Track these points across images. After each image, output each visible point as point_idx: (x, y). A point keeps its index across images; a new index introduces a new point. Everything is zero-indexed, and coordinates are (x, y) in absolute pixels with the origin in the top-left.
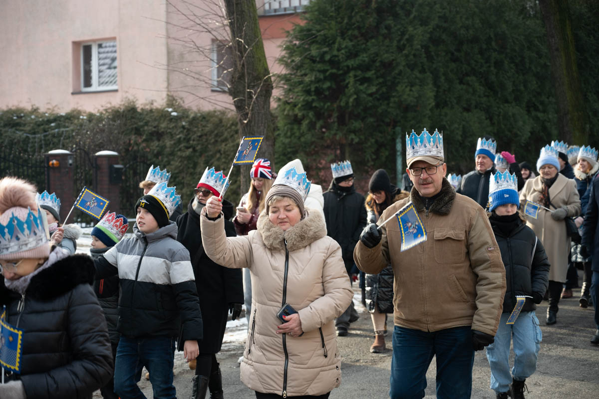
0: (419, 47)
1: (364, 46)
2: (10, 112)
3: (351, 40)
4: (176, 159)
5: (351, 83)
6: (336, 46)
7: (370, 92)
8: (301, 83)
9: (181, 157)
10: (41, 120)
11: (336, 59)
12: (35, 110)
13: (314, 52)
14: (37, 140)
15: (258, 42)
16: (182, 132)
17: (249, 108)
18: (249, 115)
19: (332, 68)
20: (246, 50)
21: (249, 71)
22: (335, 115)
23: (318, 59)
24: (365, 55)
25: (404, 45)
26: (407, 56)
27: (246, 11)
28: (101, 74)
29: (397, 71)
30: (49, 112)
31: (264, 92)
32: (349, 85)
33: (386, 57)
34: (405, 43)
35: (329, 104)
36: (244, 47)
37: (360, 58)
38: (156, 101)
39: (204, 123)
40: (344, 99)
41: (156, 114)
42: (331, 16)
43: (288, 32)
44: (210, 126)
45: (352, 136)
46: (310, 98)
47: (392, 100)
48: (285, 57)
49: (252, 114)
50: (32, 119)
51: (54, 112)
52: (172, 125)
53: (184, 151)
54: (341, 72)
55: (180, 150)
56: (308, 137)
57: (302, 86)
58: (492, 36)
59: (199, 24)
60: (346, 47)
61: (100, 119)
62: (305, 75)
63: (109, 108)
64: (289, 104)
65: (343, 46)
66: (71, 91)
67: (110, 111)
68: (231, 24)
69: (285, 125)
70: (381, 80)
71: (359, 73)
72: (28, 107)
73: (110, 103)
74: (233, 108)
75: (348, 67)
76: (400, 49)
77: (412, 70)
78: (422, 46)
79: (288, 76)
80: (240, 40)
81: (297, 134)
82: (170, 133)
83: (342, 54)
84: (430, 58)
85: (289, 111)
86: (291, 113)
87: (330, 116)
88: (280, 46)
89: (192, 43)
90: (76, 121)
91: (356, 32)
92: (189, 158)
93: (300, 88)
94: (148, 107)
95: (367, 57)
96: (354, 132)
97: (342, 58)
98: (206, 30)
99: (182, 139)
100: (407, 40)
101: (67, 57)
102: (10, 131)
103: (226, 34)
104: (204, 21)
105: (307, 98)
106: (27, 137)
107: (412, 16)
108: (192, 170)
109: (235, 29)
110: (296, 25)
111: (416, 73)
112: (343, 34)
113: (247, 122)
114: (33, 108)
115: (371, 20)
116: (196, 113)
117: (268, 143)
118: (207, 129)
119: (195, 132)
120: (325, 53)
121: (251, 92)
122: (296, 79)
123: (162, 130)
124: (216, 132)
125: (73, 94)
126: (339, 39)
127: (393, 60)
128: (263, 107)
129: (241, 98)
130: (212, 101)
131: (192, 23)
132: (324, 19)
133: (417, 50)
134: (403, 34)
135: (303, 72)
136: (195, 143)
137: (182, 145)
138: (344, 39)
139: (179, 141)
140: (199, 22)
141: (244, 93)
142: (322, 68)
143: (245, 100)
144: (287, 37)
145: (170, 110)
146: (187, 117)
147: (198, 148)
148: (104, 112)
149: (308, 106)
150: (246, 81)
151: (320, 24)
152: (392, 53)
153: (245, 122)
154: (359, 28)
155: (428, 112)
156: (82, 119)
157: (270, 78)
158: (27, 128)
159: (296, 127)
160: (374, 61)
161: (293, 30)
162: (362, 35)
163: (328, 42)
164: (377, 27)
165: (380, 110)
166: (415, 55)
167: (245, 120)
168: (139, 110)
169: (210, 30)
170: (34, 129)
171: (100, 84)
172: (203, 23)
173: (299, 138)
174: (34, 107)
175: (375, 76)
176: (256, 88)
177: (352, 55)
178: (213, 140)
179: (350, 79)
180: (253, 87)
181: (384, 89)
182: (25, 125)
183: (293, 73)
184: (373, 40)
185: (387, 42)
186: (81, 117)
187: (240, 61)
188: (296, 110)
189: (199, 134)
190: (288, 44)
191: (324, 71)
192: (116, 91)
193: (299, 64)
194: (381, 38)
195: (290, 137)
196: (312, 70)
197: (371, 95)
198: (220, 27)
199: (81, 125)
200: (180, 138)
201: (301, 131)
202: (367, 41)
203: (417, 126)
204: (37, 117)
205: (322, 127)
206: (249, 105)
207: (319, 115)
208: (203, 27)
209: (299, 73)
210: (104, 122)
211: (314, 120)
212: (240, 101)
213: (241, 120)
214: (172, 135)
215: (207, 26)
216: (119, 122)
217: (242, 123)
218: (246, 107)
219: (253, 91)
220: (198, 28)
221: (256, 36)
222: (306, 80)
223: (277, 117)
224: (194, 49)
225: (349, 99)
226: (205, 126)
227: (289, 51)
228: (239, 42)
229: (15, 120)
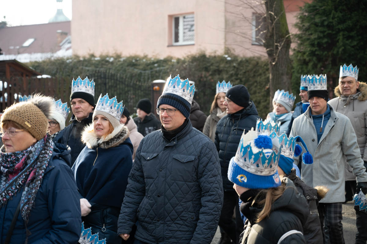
1: (349, 16)
2: (131, 58)
3: (341, 12)
5: (341, 39)
6: (332, 16)
7: (352, 45)
8: (308, 39)
10: (149, 62)
11: (331, 24)
12: (146, 57)
13: (317, 20)
14: (146, 74)
15: (283, 13)
17: (276, 55)
18: (276, 59)
19: (329, 30)
20: (275, 19)
21: (277, 32)
22: (330, 59)
23: (320, 24)
24: (350, 22)
28: (185, 35)
30: (154, 57)
31: (286, 45)
32: (340, 41)
33: (364, 23)
35: (326, 52)
36: (274, 17)
37: (347, 23)
38: (218, 51)
40: (336, 49)
41: (217, 59)
43: (301, 8)
44: (251, 66)
46: (314, 49)
48: (298, 23)
49: (278, 59)
50: (144, 62)
51: (157, 58)
52: (227, 66)
53: (235, 82)
54: (334, 32)
57: (309, 41)
59: (246, 4)
60: (338, 17)
61: (184, 62)
62: (311, 34)
63: (190, 55)
64: (300, 52)
65: (336, 16)
66: (167, 44)
67: (190, 57)
68: (266, 3)
69: (298, 66)
70: (360, 37)
71: (346, 33)
72: (141, 54)
73: (190, 52)
74: (266, 55)
75: (339, 29)
79: (300, 35)
80: (272, 13)
81: (305, 71)
82: (226, 70)
83: (335, 21)
85: (300, 57)
86: (302, 58)
87: (326, 60)
88: (296, 16)
89: (242, 15)
90: (170, 63)
91: (345, 7)
93: (307, 43)
94: (213, 55)
97: (335, 23)
98: (250, 7)
101: (165, 25)
102: (130, 69)
103: (262, 10)
104: (249, 1)
105: (312, 49)
106: (141, 73)
109: (269, 6)
110: (306, 3)
112: (336, 9)
113: (275, 64)
114: (144, 55)
116: (242, 58)
117: (287, 77)
118: (249, 68)
120: (324, 20)
121: (277, 46)
122: (305, 37)
123: (221, 69)
124: (254, 70)
125: (168, 46)
126: (333, 11)
128: (285, 55)
129: (271, 49)
130: (253, 51)
131: (242, 3)
135: (310, 33)
136: (242, 76)
137: (233, 78)
138: (337, 12)
139: (232, 75)
140: (246, 2)
141: (273, 46)
142: (322, 30)
143: (273, 50)
144: (300, 10)
145: (226, 56)
146: (237, 60)
147: (243, 79)
148: (186, 58)
149: (313, 54)
150: (275, 38)
151: (321, 2)
153: (274, 63)
154: (346, 5)
156: (174, 62)
157: (289, 36)
158: (141, 67)
159: (304, 67)
160: (356, 26)
161: (305, 6)
162: (348, 9)
163: (326, 13)
164: (358, 4)
165: (359, 56)
167: (274, 62)
168: (207, 56)
169: (253, 7)
170: (145, 68)
171: (184, 40)
172: (249, 3)
174: (146, 54)
175: (356, 35)
176: (281, 43)
177: (342, 21)
178: (252, 75)
179: (340, 37)
180: (279, 42)
181: (362, 43)
182: (139, 65)
183: (303, 33)
184: (356, 12)
186: (173, 61)
187: (271, 26)
188: (305, 57)
189: (244, 71)
190: (301, 15)
191: (323, 32)
192: (193, 45)
193: (308, 28)
194: (360, 11)
195: (301, 73)
196: (316, 31)
197: (353, 47)
198: (258, 5)
199: (173, 65)
200: (232, 73)
201: (308, 69)
202: (352, 13)
204: (147, 60)
205: (321, 67)
206: (276, 53)
207: (320, 59)
208: (249, 5)
209: (307, 33)
210: (186, 64)
211: (316, 62)
212: (271, 51)
213: (271, 63)
214: (227, 72)
215: (251, 4)
216: (195, 63)
217: (272, 65)
218: (275, 55)
219: (278, 44)
220: (245, 6)
221: (281, 10)
222: (312, 37)
223: (293, 61)
224: (243, 19)
225: (339, 49)
226: (248, 66)
227: (301, 20)
228: (271, 14)
229: (134, 62)
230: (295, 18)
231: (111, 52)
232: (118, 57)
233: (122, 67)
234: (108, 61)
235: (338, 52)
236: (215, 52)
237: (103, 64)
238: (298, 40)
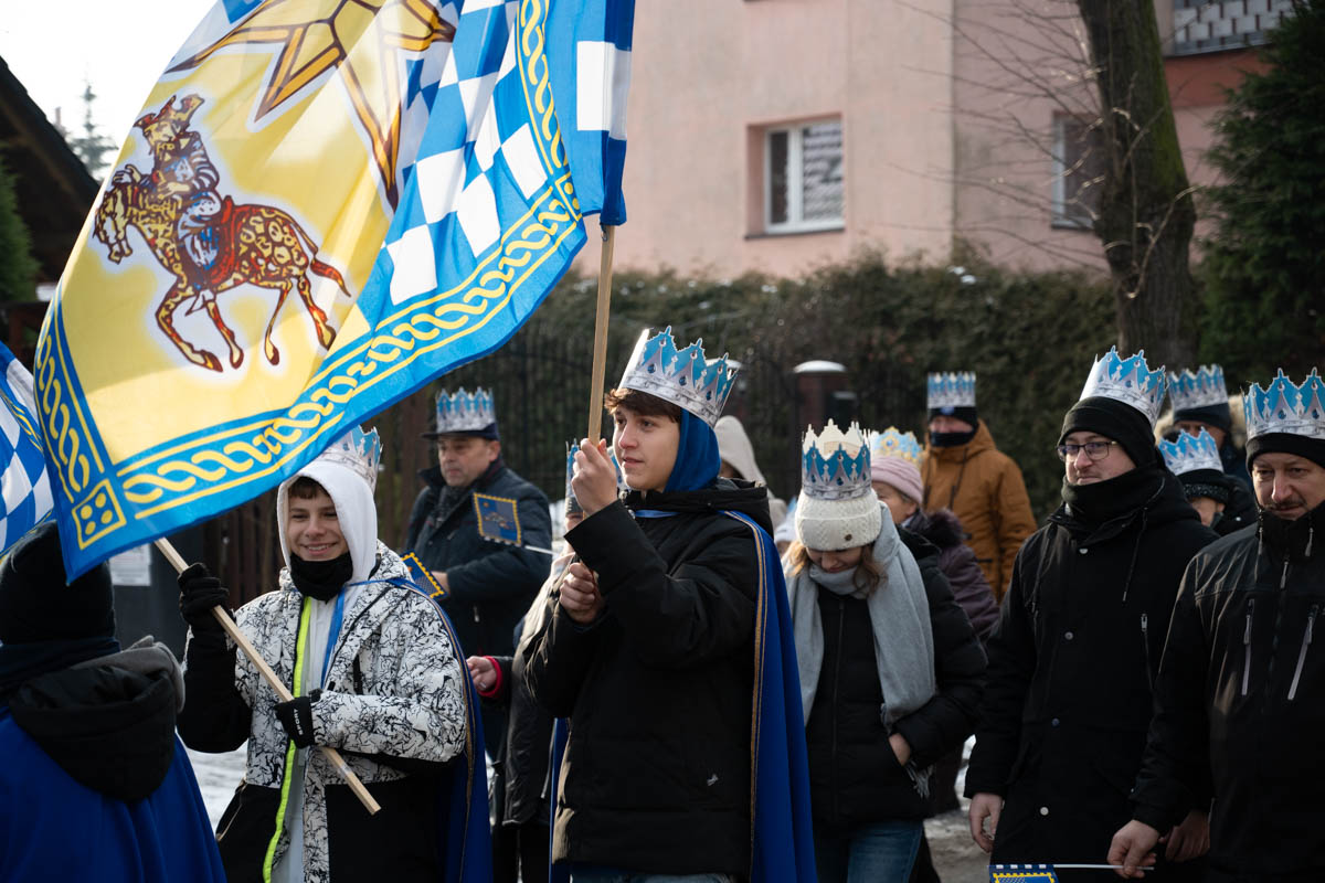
8: (1259, 206)
10: (679, 295)
12: (667, 276)
13: (1291, 135)
15: (1163, 114)
16: (985, 320)
17: (1140, 264)
18: (1141, 281)
20: (1134, 134)
21: (1142, 182)
23: (1300, 151)
27: (1136, 47)
28: (810, 194)
30: (697, 277)
31: (1176, 229)
36: (1132, 128)
38: (928, 252)
41: (927, 281)
43: (1230, 91)
44: (1049, 306)
46: (1281, 241)
48: (1221, 147)
49: (1148, 279)
50: (661, 295)
51: (708, 279)
52: (962, 305)
53: (990, 362)
55: (981, 359)
56: (1276, 329)
57: (1262, 212)
59: (1029, 81)
61: (805, 293)
62: (1270, 187)
63: (827, 269)
64: (1230, 253)
66: (742, 230)
67: (827, 274)
68: (1102, 79)
69: (1222, 303)
72: (652, 268)
73: (827, 257)
74: (1104, 264)
79: (1230, 192)
80: (1122, 112)
81: (1250, 322)
82: (959, 322)
85: (1230, 270)
86: (1235, 274)
88: (1211, 124)
89: (1013, 122)
90: (754, 298)
92: (999, 378)
93: (1254, 220)
94: (910, 266)
98: (1044, 93)
99: (985, 335)
101: (735, 158)
103: (1088, 101)
104: (1040, 71)
105: (1272, 242)
108: (1006, 405)
109: (1111, 88)
110: (1248, 75)
113: (1136, 299)
114: (662, 271)
116: (1016, 278)
117: (1183, 344)
118: (1042, 313)
119: (1014, 321)
120: (1317, 137)
121: (1143, 230)
122: (1246, 199)
123: (942, 315)
124: (1062, 319)
125: (748, 238)
128: (1174, 263)
129: (1123, 242)
130: (1056, 250)
131: (1012, 77)
132: (1314, 59)
135: (1265, 181)
136: (1015, 343)
137: (985, 350)
139: (979, 340)
140: (1029, 75)
141: (1130, 232)
142: (1310, 173)
143: (1130, 248)
144: (1228, 102)
145: (959, 270)
146: (998, 285)
147: (1023, 354)
148: (815, 277)
149: (1274, 258)
150: (1135, 203)
151: (1305, 72)
153: (1132, 296)
156: (769, 294)
157: (1189, 196)
158: (651, 314)
159: (1246, 306)
161: (1242, 87)
167: (1132, 291)
168: (891, 272)
169: (1053, 91)
170: (664, 315)
171: (806, 216)
172: (1037, 76)
173: (1254, 332)
174: (667, 268)
176: (1157, 219)
178: (1055, 338)
180: (1150, 218)
182: (645, 307)
183: (1240, 183)
186: (765, 289)
188: (1249, 269)
189: (1024, 324)
190: (1231, 118)
191: (1314, 179)
192: (840, 231)
193: (1257, 164)
195: (1234, 328)
196: (1286, 176)
198: (1073, 85)
199: (765, 306)
200: (981, 333)
201: (1260, 316)
204: (671, 288)
205: (1307, 307)
206: (1140, 258)
207: (1302, 279)
208: (1039, 86)
209: (1255, 185)
210: (814, 300)
211: (1289, 289)
212: (1121, 248)
213: (1121, 293)
214: (963, 328)
215: (1047, 82)
216: (846, 298)
217: (1125, 300)
218: (1135, 264)
219: (1148, 226)
220: (1027, 87)
221: (1158, 103)
222: (1274, 198)
223: (1202, 284)
224: (1017, 134)
226: (1037, 306)
227: (1232, 136)
228: (1118, 117)
229: (626, 296)
230: (1211, 130)
232: (570, 276)
236: (919, 257)
238: (1220, 209)
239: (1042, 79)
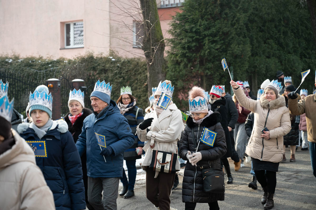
0: (243, 24)
1: (213, 24)
2: (28, 59)
3: (207, 21)
4: (114, 83)
5: (207, 43)
6: (199, 24)
7: (216, 48)
8: (180, 43)
9: (117, 82)
10: (44, 63)
11: (199, 31)
12: (41, 58)
13: (187, 27)
14: (42, 73)
15: (157, 21)
16: (117, 69)
17: (152, 56)
18: (153, 60)
19: (196, 36)
20: (151, 26)
21: (153, 37)
22: (198, 60)
23: (189, 31)
24: (214, 29)
25: (235, 23)
26: (236, 29)
27: (151, 6)
28: (75, 39)
29: (231, 37)
30: (48, 59)
31: (161, 48)
32: (205, 45)
33: (225, 29)
34: (235, 22)
35: (195, 54)
36: (150, 24)
37: (211, 30)
38: (104, 53)
39: (129, 64)
40: (203, 52)
41: (104, 60)
42: (196, 8)
43: (173, 17)
44: (132, 66)
45: (207, 71)
46: (185, 51)
47: (228, 52)
48: (171, 30)
49: (154, 60)
50: (39, 62)
51: (51, 59)
52: (112, 65)
53: (118, 79)
54: (201, 37)
55: (116, 79)
56: (184, 72)
57: (180, 45)
58: (282, 18)
59: (126, 13)
60: (204, 24)
61: (74, 63)
62: (182, 39)
63: (80, 57)
64: (174, 54)
65: (202, 24)
66: (60, 48)
67: (80, 58)
68: (143, 13)
69: (172, 66)
70: (222, 42)
71: (211, 38)
72: (37, 56)
73: (80, 54)
74: (144, 56)
75: (205, 35)
76: (233, 25)
77: (239, 36)
78: (244, 24)
79: (173, 40)
80: (148, 21)
81: (178, 70)
82: (111, 69)
83: (202, 28)
84: (248, 30)
85: (173, 58)
86: (175, 59)
87: (195, 61)
88: (169, 24)
89: (123, 23)
90: (62, 64)
91: (209, 17)
92: (121, 83)
93: (179, 46)
94: (100, 56)
95: (215, 29)
96: (208, 69)
97: (202, 30)
98: (130, 16)
99: (117, 73)
100: (236, 20)
101: (57, 30)
102: (27, 69)
103: (140, 18)
105: (183, 51)
106: (37, 72)
107: (239, 8)
109: (145, 15)
110: (177, 13)
111: (241, 38)
112: (202, 18)
113: (152, 64)
114: (39, 57)
115: (217, 10)
116: (125, 59)
117: (162, 75)
118: (131, 68)
119: (124, 69)
120: (193, 27)
121: (153, 48)
122: (177, 41)
123: (107, 68)
124: (135, 69)
125: (60, 49)
126: (200, 20)
127: (229, 31)
128: (160, 56)
129: (149, 51)
130: (133, 53)
131: (123, 12)
132: (192, 9)
133: (241, 26)
134: (234, 17)
135: (181, 37)
136: (124, 75)
137: (117, 76)
138: (203, 20)
139: (116, 74)
141: (150, 49)
142: (191, 36)
143: (150, 53)
144: (173, 19)
145: (111, 57)
146: (120, 61)
147: (126, 77)
148: (77, 59)
149: (184, 55)
150: (151, 42)
151: (190, 12)
152: (228, 27)
154: (211, 14)
155: (248, 58)
156: (65, 63)
157: (163, 41)
158: (37, 67)
159: (177, 66)
160: (219, 32)
161: (176, 15)
162: (213, 18)
163: (194, 21)
164: (220, 14)
166: (240, 29)
168: (95, 58)
169: (132, 16)
170: (40, 68)
171: (75, 44)
172: (128, 12)
173: (179, 72)
174: (41, 56)
175: (219, 40)
176: (156, 46)
177: (207, 28)
178: (134, 74)
179: (206, 41)
180: (155, 46)
181: (224, 47)
182: (35, 66)
183: (176, 38)
184: (218, 21)
185: (226, 21)
186: (65, 61)
188: (178, 58)
189: (126, 70)
190: (173, 23)
191: (192, 37)
192: (83, 48)
193: (179, 33)
194: (222, 19)
195: (174, 72)
196: (186, 37)
197: (217, 49)
198: (137, 14)
199: (65, 66)
200: (116, 72)
201: (180, 69)
202: (215, 21)
203: (242, 66)
204: (42, 61)
205: (191, 67)
207: (189, 60)
208: (129, 14)
209: (179, 38)
210: (76, 64)
211: (187, 63)
212: (148, 53)
213: (148, 63)
214: (112, 71)
216: (84, 64)
217: (149, 65)
220: (126, 15)
221: (156, 19)
222: (183, 41)
223: (167, 61)
224: (124, 25)
225: (205, 52)
226: (129, 66)
227: (174, 27)
229: (30, 63)
231: (10, 54)
232: (17, 58)
233: (20, 68)
234: (7, 62)
235: (204, 54)
237: (2, 65)
239: (130, 12)
